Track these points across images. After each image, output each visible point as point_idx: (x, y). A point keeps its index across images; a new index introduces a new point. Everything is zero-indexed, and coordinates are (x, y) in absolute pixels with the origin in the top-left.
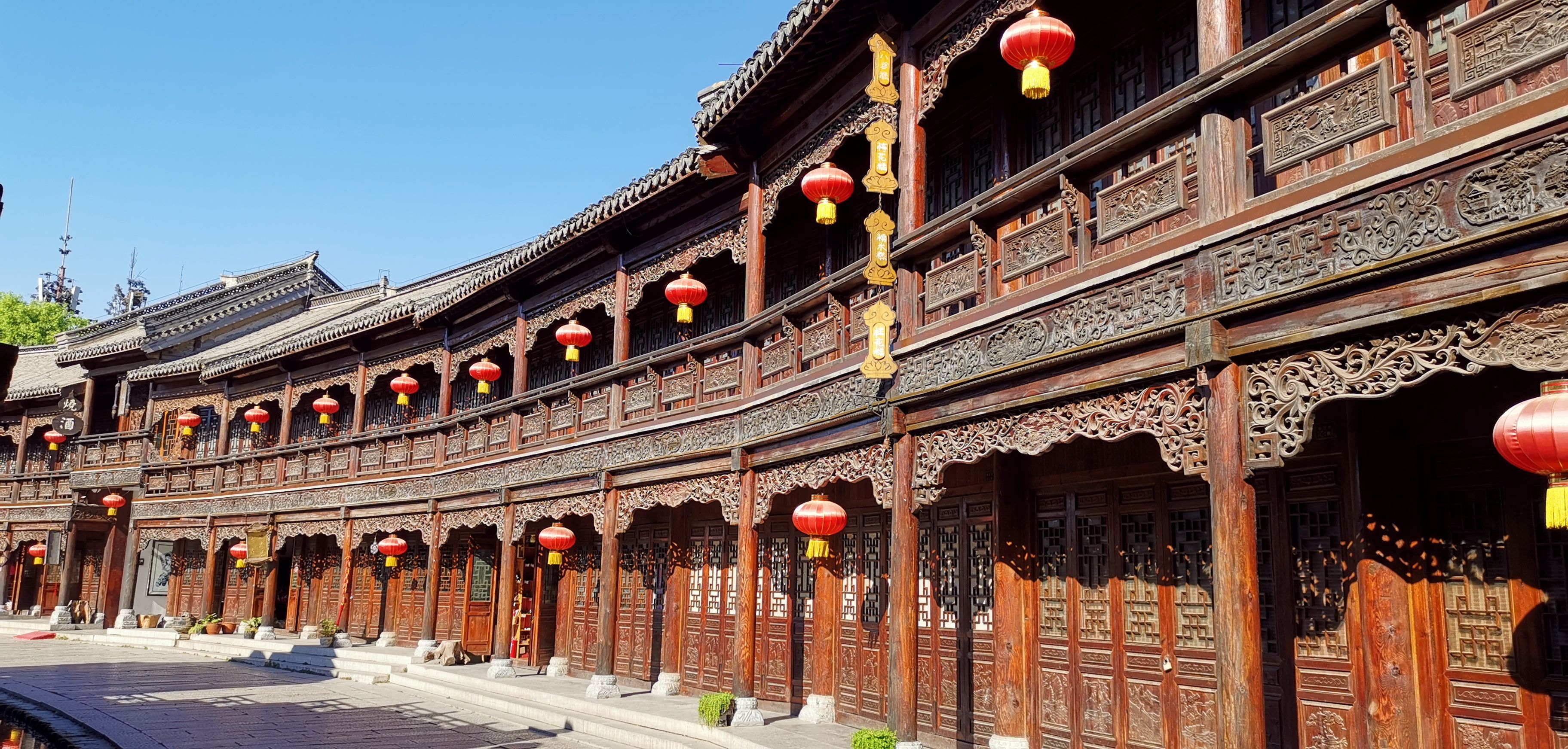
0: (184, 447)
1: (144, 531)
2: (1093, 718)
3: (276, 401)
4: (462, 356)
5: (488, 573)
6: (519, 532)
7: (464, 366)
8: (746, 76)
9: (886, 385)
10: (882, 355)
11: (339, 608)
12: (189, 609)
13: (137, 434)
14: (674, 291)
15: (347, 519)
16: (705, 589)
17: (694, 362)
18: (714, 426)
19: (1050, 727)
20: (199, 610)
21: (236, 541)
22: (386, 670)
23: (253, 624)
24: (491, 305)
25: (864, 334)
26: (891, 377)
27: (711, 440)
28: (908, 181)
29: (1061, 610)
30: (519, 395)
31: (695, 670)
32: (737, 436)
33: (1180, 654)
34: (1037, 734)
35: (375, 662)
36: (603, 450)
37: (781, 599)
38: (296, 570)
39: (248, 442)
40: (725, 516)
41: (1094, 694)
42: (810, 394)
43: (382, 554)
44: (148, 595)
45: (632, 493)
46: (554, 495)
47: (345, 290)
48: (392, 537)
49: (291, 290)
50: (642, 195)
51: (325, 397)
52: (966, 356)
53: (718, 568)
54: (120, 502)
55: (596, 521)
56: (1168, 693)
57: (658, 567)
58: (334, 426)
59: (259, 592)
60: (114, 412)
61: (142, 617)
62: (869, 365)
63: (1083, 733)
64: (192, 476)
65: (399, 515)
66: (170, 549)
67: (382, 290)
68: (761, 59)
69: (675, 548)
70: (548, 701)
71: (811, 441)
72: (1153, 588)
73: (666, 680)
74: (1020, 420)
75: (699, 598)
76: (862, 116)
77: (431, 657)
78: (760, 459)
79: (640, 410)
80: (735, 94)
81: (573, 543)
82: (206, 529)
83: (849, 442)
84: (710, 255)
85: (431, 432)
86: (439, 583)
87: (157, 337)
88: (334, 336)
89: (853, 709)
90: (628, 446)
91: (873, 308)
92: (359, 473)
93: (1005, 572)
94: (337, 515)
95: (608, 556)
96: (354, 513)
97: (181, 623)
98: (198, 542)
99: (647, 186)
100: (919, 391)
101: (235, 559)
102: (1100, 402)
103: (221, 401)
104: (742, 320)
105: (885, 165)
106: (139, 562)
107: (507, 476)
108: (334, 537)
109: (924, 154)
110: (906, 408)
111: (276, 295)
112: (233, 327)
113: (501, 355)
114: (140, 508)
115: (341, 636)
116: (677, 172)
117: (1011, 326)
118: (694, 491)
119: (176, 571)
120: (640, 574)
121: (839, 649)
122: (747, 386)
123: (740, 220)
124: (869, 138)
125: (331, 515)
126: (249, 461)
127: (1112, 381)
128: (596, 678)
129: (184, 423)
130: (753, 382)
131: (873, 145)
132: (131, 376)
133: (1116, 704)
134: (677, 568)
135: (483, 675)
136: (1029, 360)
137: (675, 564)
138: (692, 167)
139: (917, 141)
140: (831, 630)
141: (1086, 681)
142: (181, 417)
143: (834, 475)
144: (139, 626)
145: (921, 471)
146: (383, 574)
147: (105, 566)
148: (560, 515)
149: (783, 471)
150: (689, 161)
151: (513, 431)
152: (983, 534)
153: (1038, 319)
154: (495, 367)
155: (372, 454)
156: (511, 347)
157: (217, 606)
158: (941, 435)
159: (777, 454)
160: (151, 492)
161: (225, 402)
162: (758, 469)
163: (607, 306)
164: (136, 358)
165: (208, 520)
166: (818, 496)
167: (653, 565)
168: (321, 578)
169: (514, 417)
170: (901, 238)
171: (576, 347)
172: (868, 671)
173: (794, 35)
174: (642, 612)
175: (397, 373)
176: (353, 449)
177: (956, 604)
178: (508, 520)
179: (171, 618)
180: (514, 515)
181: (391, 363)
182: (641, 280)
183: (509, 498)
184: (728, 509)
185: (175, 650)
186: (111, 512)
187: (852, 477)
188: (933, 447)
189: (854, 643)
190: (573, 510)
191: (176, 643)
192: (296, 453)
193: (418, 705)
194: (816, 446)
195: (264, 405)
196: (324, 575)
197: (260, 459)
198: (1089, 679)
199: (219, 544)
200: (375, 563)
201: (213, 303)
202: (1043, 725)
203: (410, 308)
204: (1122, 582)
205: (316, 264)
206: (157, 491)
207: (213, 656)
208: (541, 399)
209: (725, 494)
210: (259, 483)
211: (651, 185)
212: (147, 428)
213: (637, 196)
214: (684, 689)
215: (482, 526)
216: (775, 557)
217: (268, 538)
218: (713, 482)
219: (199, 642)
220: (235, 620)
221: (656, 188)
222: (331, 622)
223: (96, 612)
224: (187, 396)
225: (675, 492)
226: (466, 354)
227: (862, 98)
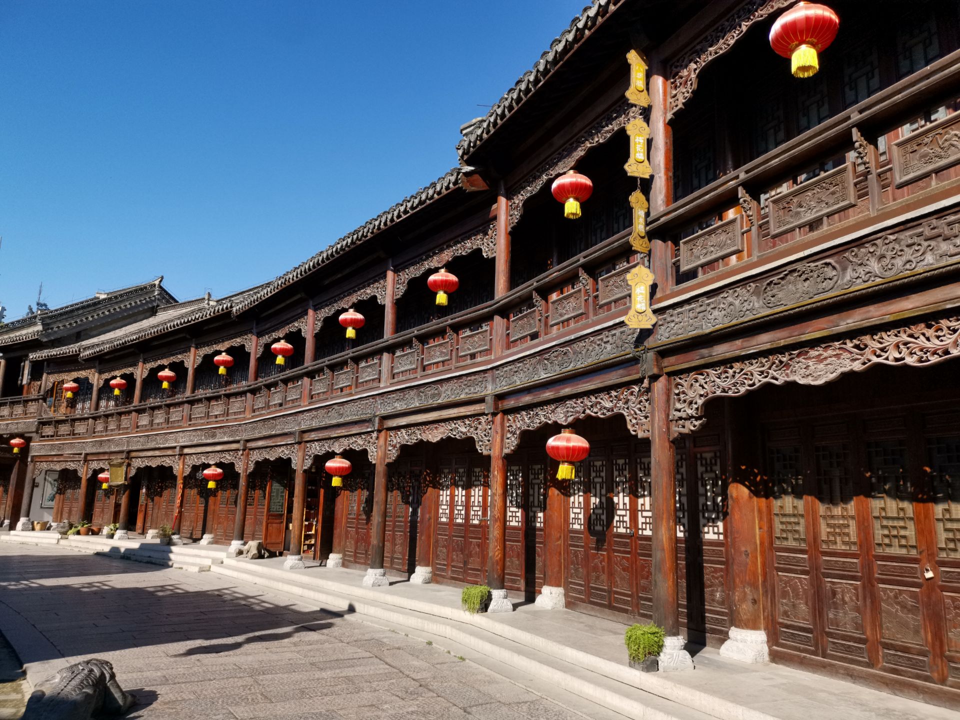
0: (67, 407)
1: (38, 463)
2: (838, 617)
3: (132, 374)
4: (266, 339)
5: (282, 492)
6: (308, 463)
7: (267, 346)
8: (507, 103)
9: (645, 334)
10: (644, 309)
11: (174, 517)
12: (69, 518)
13: (36, 397)
14: (435, 281)
15: (181, 455)
16: (452, 505)
17: (451, 332)
18: (470, 380)
19: (789, 623)
20: (76, 518)
21: (102, 470)
22: (208, 562)
23: (113, 528)
24: (288, 302)
25: (628, 292)
26: (650, 327)
27: (467, 390)
28: (660, 169)
29: (798, 523)
30: (309, 364)
31: (444, 565)
32: (490, 387)
33: (943, 564)
34: (775, 628)
35: (199, 556)
36: (376, 401)
37: (516, 512)
38: (144, 491)
39: (112, 403)
40: (479, 448)
41: (839, 596)
42: (562, 349)
43: (206, 479)
44: (41, 507)
45: (399, 433)
46: (336, 435)
47: (180, 302)
48: (213, 468)
49: (144, 302)
50: (412, 208)
51: (167, 370)
52: (737, 302)
53: (463, 489)
54: (22, 444)
55: (370, 454)
56: (929, 598)
57: (413, 488)
58: (172, 391)
59: (117, 506)
60: (19, 382)
61: (36, 523)
62: (632, 318)
63: (827, 630)
64: (73, 426)
65: (218, 452)
66: (56, 476)
67: (206, 302)
68: (523, 86)
69: (428, 474)
70: (333, 588)
71: (562, 386)
72: (906, 505)
73: (421, 573)
74: (799, 355)
75: (447, 511)
76: (607, 128)
77: (240, 553)
78: (511, 403)
79: (406, 371)
80: (496, 120)
81: (350, 471)
82: (82, 462)
83: (600, 385)
84: (464, 254)
85: (242, 394)
86: (246, 499)
87: (50, 331)
88: (174, 326)
89: (582, 599)
90: (398, 398)
91: (634, 271)
92: (190, 423)
93: (739, 491)
94: (174, 452)
95: (380, 481)
96: (186, 451)
97: (62, 527)
98: (75, 471)
99: (417, 201)
100: (680, 337)
101: (102, 483)
102: (905, 332)
103: (94, 375)
104: (493, 298)
105: (642, 154)
106: (34, 485)
107: (300, 423)
108: (171, 468)
109: (672, 148)
110: (664, 353)
111: (133, 304)
112: (103, 325)
113: (296, 338)
114: (37, 447)
115: (175, 538)
116: (442, 188)
117: (794, 271)
118: (451, 430)
119: (61, 491)
120: (399, 493)
121: (567, 552)
122: (498, 350)
123: (489, 226)
124: (628, 132)
125: (170, 452)
126: (112, 415)
127: (927, 309)
128: (371, 571)
129: (67, 390)
130: (502, 346)
131: (632, 139)
132: (31, 357)
133: (865, 606)
134: (430, 489)
135: (280, 566)
136: (817, 298)
137: (428, 486)
138: (455, 183)
139: (666, 136)
140: (560, 537)
141: (829, 585)
142: (65, 385)
143: (584, 412)
144: (33, 529)
145: (678, 406)
146: (206, 494)
147: (11, 488)
148: (341, 450)
149: (532, 413)
150: (453, 179)
151: (305, 390)
152: (711, 461)
153: (828, 260)
154: (290, 346)
155: (199, 409)
156: (303, 331)
157: (88, 515)
158: (702, 375)
159: (527, 399)
160: (44, 437)
161: (97, 375)
162: (507, 412)
163: (379, 297)
164: (35, 344)
165: (83, 456)
166: (567, 430)
167: (410, 487)
168: (161, 496)
169: (306, 380)
170: (653, 215)
171: (353, 328)
172: (595, 569)
173: (555, 61)
174: (401, 522)
175: (219, 353)
176: (186, 405)
177: (684, 517)
178: (300, 454)
179: (56, 524)
180: (304, 451)
181: (214, 346)
182: (407, 277)
183: (302, 438)
184: (481, 443)
185: (57, 546)
186: (16, 450)
187: (603, 414)
188: (692, 385)
189: (582, 547)
190: (351, 446)
191: (58, 541)
192: (146, 409)
193: (233, 589)
194: (567, 391)
195: (123, 377)
196: (164, 494)
197: (120, 414)
198: (833, 583)
199: (90, 472)
200: (200, 486)
201: (90, 309)
202: (781, 620)
203: (229, 305)
204: (870, 500)
205: (161, 285)
206: (48, 436)
207: (84, 551)
208: (327, 366)
209: (479, 431)
210: (119, 430)
211: (420, 200)
212: (42, 393)
213: (408, 209)
214: (435, 578)
215: (280, 459)
216: (511, 480)
217: (124, 468)
218: (467, 422)
219: (74, 540)
220: (101, 525)
221: (425, 201)
222: (169, 527)
223: (4, 519)
224: (70, 371)
225: (435, 431)
226: (269, 337)
227: (623, 101)
